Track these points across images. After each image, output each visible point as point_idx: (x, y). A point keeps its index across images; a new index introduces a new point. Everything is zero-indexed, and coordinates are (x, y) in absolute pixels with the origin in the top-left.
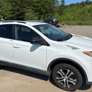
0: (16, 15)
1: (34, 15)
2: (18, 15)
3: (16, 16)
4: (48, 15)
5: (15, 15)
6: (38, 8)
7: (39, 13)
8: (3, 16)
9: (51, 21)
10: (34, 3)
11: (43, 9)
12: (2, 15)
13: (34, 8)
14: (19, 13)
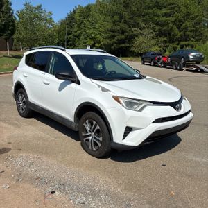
0: (117, 40)
1: (154, 41)
2: (121, 40)
3: (116, 43)
4: (187, 43)
5: (114, 40)
6: (164, 28)
7: (165, 39)
8: (92, 42)
9: (183, 57)
10: (159, 16)
11: (176, 31)
12: (92, 39)
13: (158, 28)
14: (123, 37)
